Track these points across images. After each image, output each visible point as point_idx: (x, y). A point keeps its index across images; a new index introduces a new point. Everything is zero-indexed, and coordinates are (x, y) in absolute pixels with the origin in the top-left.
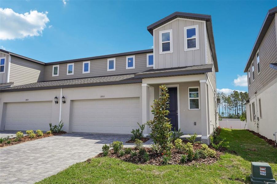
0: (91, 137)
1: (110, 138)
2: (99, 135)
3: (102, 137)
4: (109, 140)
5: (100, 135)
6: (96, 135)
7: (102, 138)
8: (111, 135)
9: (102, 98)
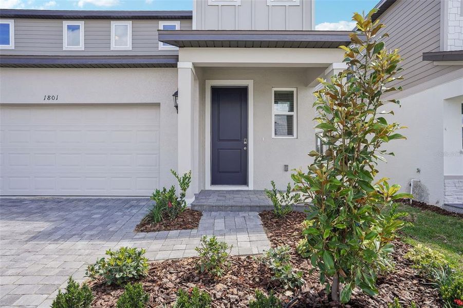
0: (14, 209)
1: (80, 213)
2: (42, 203)
3: (51, 209)
4: (76, 223)
5: (46, 201)
6: (33, 201)
7: (53, 215)
8: (81, 200)
9: (51, 101)
